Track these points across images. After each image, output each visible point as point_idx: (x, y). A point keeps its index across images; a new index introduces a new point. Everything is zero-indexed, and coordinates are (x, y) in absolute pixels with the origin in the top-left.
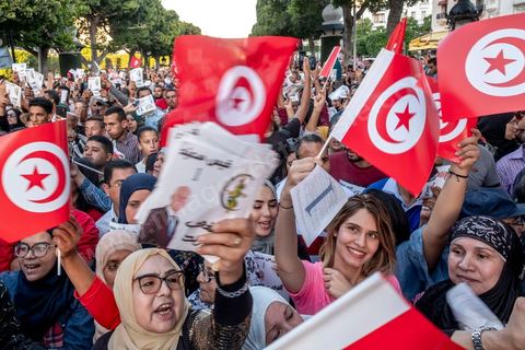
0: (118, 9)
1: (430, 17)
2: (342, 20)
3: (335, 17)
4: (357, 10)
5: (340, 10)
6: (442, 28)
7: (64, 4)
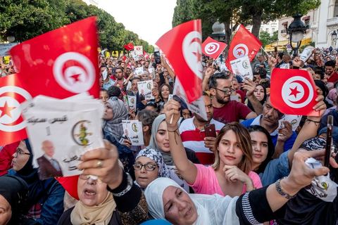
1: (277, 32)
2: (224, 31)
3: (220, 29)
4: (234, 25)
5: (223, 25)
6: (285, 39)
7: (54, 17)
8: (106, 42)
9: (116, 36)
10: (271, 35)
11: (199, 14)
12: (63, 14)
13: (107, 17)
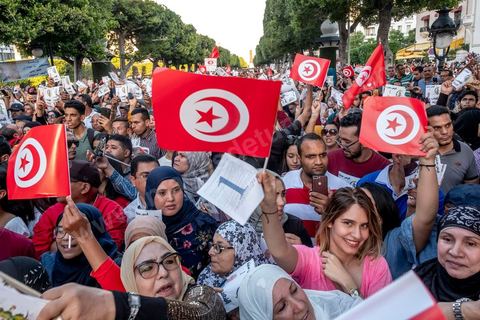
0: (143, 24)
1: (415, 30)
2: (338, 32)
3: (332, 30)
4: (351, 24)
5: (336, 24)
6: (425, 40)
7: (96, 19)
8: (170, 53)
9: (184, 44)
10: (406, 35)
11: (302, 10)
12: (108, 14)
13: (171, 16)
